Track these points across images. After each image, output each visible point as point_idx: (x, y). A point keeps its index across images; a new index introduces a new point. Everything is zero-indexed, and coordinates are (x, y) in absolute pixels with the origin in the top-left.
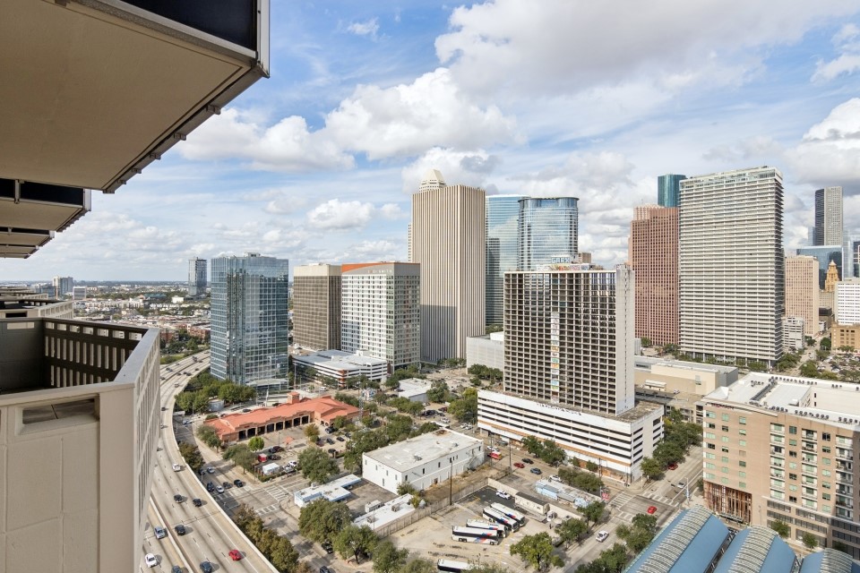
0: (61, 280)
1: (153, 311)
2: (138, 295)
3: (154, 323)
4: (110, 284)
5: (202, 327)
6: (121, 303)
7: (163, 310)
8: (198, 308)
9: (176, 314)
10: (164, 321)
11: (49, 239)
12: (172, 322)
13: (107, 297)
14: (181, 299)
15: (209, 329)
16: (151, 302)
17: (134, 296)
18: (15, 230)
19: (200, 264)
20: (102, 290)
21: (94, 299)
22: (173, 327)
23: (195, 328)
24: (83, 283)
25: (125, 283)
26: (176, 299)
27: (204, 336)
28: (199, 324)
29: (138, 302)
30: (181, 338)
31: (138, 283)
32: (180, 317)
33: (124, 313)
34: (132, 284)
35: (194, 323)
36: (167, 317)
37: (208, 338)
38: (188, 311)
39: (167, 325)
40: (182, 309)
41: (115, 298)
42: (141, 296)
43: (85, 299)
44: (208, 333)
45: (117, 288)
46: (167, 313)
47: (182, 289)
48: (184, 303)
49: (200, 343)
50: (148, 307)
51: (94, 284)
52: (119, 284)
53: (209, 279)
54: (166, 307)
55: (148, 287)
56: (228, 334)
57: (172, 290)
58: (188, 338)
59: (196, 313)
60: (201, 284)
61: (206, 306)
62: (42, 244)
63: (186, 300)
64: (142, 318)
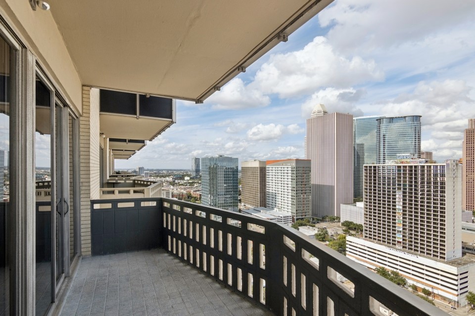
0: (140, 168)
1: (176, 184)
2: (170, 176)
3: (177, 189)
4: (159, 170)
5: (198, 192)
6: (163, 179)
7: (181, 183)
8: (196, 183)
9: (186, 185)
10: (182, 189)
11: (135, 153)
12: (185, 189)
13: (157, 176)
14: (188, 178)
15: (201, 193)
16: (175, 179)
17: (168, 176)
18: (126, 150)
19: (197, 160)
20: (155, 173)
21: (152, 177)
22: (185, 192)
23: (194, 193)
24: (148, 170)
25: (165, 170)
26: (187, 178)
27: (199, 197)
28: (196, 191)
29: (170, 179)
30: (188, 197)
31: (171, 170)
32: (188, 187)
33: (164, 184)
34: (168, 170)
35: (194, 190)
36: (182, 187)
37: (200, 198)
38: (192, 184)
39: (182, 191)
40: (189, 183)
41: (161, 177)
42: (172, 176)
43: (149, 177)
44: (200, 195)
45: (161, 172)
46: (182, 185)
47: (189, 173)
48: (190, 180)
49: (197, 200)
50: (174, 182)
51: (152, 170)
52: (162, 170)
53: (201, 168)
54: (182, 182)
55: (175, 172)
56: (209, 195)
57: (185, 174)
58: (192, 197)
59: (195, 185)
60: (197, 171)
61: (199, 182)
62: (133, 155)
63: (191, 178)
64: (172, 187)
